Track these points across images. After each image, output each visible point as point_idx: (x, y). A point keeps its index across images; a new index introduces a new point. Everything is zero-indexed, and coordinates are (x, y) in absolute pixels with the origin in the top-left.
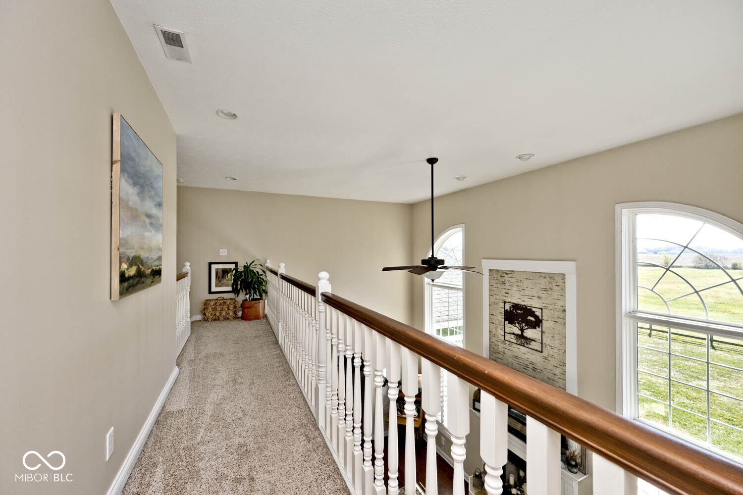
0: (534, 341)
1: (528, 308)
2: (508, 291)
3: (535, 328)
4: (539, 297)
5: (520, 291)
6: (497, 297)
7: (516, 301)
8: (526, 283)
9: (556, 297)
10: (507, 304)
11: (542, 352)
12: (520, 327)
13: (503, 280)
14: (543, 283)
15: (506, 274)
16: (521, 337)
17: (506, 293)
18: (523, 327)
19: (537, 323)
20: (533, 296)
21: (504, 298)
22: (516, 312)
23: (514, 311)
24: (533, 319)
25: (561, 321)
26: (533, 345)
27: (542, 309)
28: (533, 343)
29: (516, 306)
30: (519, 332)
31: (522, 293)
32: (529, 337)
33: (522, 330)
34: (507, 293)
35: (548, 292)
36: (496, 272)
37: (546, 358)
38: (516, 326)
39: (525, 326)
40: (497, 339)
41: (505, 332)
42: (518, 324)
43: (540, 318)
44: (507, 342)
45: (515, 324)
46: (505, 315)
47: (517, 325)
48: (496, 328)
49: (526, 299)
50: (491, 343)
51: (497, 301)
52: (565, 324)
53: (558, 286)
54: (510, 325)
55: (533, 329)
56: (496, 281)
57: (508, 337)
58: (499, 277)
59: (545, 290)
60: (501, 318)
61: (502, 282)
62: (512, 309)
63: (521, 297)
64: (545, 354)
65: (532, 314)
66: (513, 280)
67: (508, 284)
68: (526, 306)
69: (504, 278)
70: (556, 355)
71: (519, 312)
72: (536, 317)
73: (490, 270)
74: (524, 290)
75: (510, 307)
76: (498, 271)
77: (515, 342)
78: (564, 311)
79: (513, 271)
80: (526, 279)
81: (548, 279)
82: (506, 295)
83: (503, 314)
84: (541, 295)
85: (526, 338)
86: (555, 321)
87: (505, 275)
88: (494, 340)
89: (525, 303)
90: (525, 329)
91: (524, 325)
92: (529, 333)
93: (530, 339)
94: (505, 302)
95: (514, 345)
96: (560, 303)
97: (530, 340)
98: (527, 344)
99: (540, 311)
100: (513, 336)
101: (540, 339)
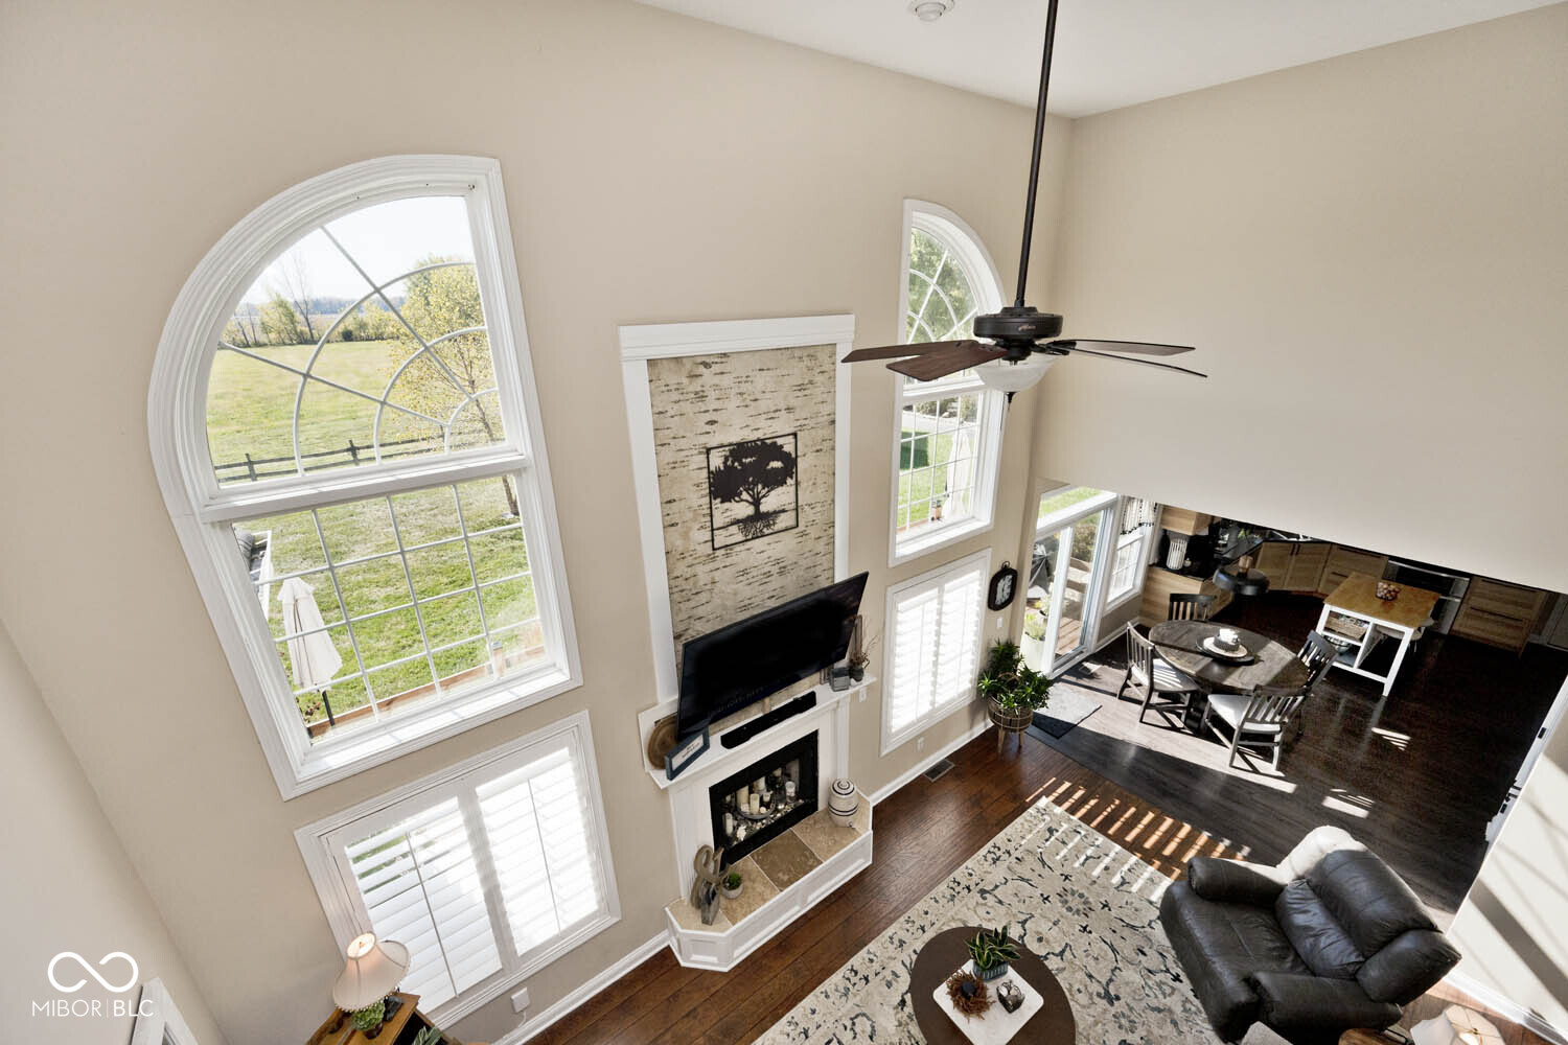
0: (784, 511)
1: (768, 441)
2: (714, 416)
3: (784, 482)
4: (789, 410)
5: (747, 406)
6: (683, 443)
7: (736, 437)
8: (761, 381)
9: (820, 398)
10: (712, 454)
11: (796, 526)
12: (752, 497)
13: (696, 386)
14: (798, 372)
15: (706, 365)
16: (757, 516)
17: (707, 423)
18: (758, 493)
19: (787, 470)
20: (777, 411)
21: (703, 439)
22: (741, 464)
23: (736, 464)
24: (779, 464)
25: (827, 442)
26: (783, 521)
27: (795, 435)
28: (780, 518)
29: (739, 450)
30: (751, 511)
31: (751, 411)
32: (772, 509)
33: (757, 502)
34: (712, 422)
35: (806, 392)
36: (672, 365)
37: (803, 534)
38: (742, 500)
39: (764, 488)
40: (689, 560)
41: (713, 530)
42: (747, 490)
43: (793, 456)
44: (718, 553)
45: (740, 494)
46: (711, 484)
47: (745, 496)
48: (686, 536)
49: (762, 422)
50: (673, 582)
51: (681, 456)
52: (833, 448)
53: (822, 372)
54: (726, 506)
55: (779, 489)
56: (675, 396)
57: (720, 538)
58: (685, 381)
59: (801, 387)
60: (698, 497)
61: (696, 393)
62: (729, 461)
63: (749, 421)
64: (801, 526)
65: (775, 451)
66: (726, 381)
67: (712, 395)
68: (763, 441)
69: (700, 381)
70: (819, 518)
71: (749, 460)
72: (786, 457)
73: (651, 363)
74: (756, 400)
75: (726, 458)
76: (678, 360)
77: (741, 537)
78: (834, 422)
79: (725, 354)
80: (760, 370)
81: (807, 362)
82: (708, 428)
83: (706, 485)
84: (792, 402)
85: (765, 516)
86: (818, 451)
87: (702, 369)
88: (681, 569)
89: (759, 435)
90: (764, 496)
91: (760, 486)
92: (772, 500)
93: (774, 512)
94: (708, 451)
95: (737, 548)
96: (826, 409)
97: (776, 514)
98: (768, 526)
99: (791, 439)
100: (734, 529)
101: (794, 499)
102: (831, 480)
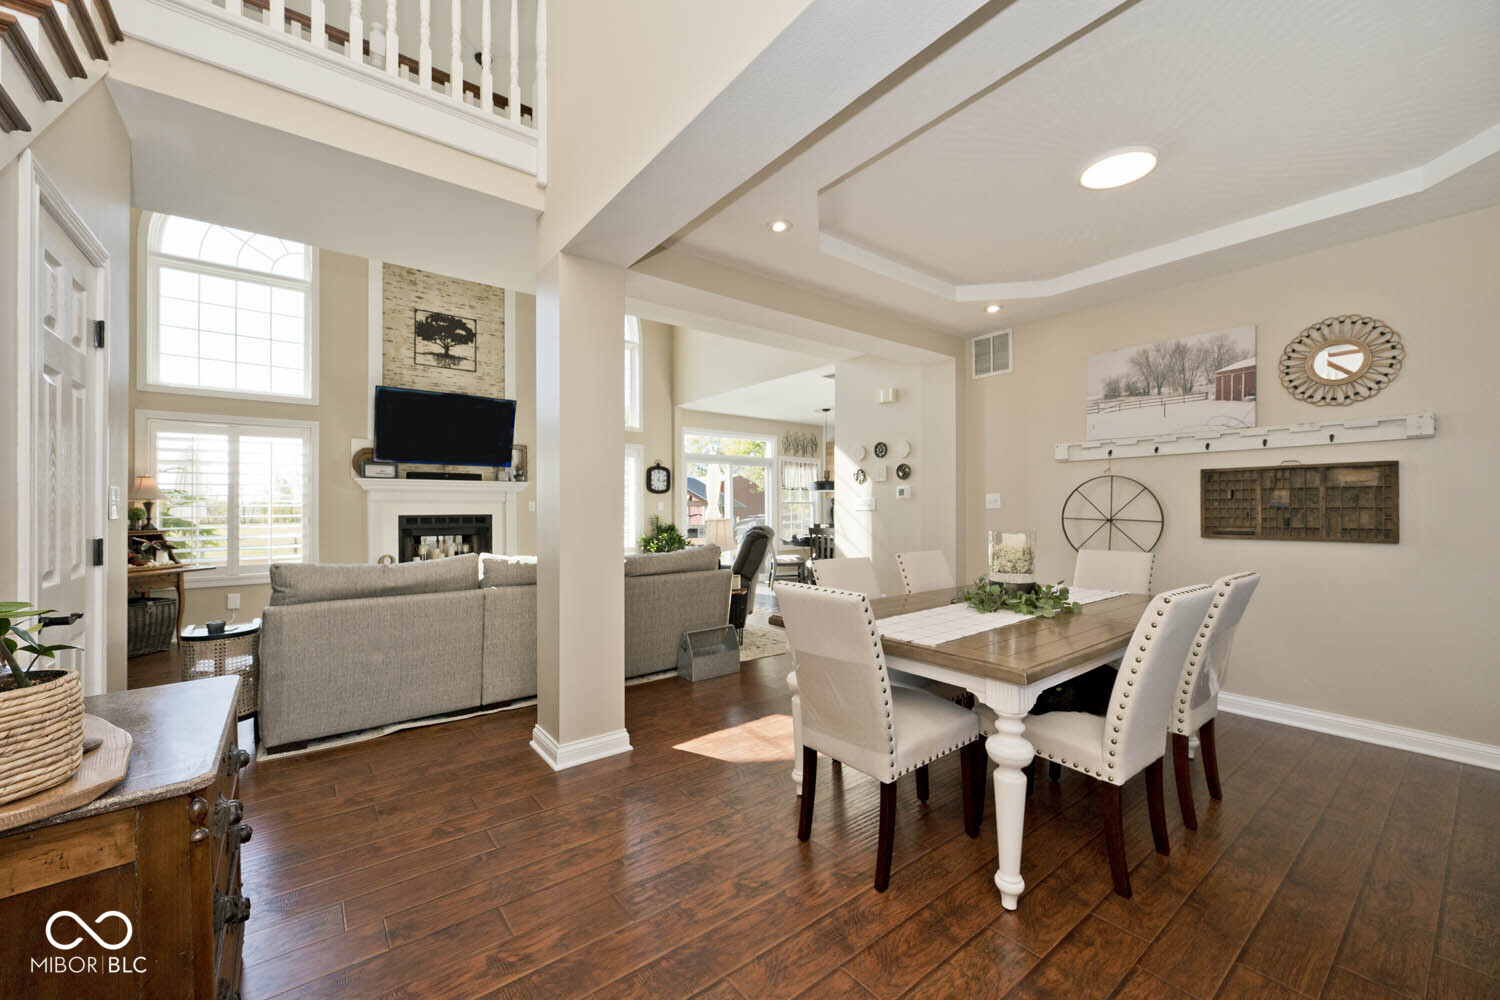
0: (466, 359)
1: (456, 319)
2: (421, 295)
3: (466, 343)
4: (471, 307)
5: (442, 297)
6: (399, 302)
7: (435, 309)
8: (453, 288)
9: (493, 308)
10: (418, 313)
11: (476, 371)
12: (444, 344)
13: (412, 278)
14: (478, 290)
15: (419, 271)
16: (446, 356)
17: (417, 297)
18: (448, 343)
19: (470, 337)
20: (463, 305)
21: (414, 304)
22: (437, 324)
23: (434, 323)
24: (464, 333)
25: (498, 332)
26: (464, 365)
27: (475, 321)
28: (463, 363)
29: (436, 316)
30: (443, 351)
31: (445, 299)
32: (456, 355)
33: (447, 348)
34: (420, 298)
35: (482, 302)
36: (397, 268)
37: (480, 378)
38: (437, 343)
39: (452, 342)
40: (398, 364)
41: (415, 353)
42: (441, 339)
43: (474, 331)
44: (418, 367)
45: (435, 340)
46: (416, 328)
47: (438, 341)
48: (397, 349)
49: (452, 308)
50: (386, 372)
51: (398, 308)
52: (503, 337)
53: (496, 295)
54: (426, 343)
55: (463, 346)
56: (398, 278)
57: (420, 359)
58: (405, 274)
59: (480, 298)
60: (409, 333)
61: (411, 281)
62: (429, 320)
63: (444, 305)
64: (479, 373)
65: (463, 326)
66: (431, 281)
67: (421, 285)
68: (453, 317)
69: (415, 276)
70: (492, 373)
71: (442, 324)
72: (468, 330)
73: (385, 264)
74: (448, 295)
75: (427, 318)
76: (400, 267)
77: (435, 363)
78: (503, 323)
80: (453, 282)
82: (417, 300)
83: (413, 327)
84: (474, 304)
85: (453, 358)
86: (492, 335)
87: (415, 271)
88: (392, 366)
89: (452, 314)
90: (452, 346)
91: (449, 340)
92: (457, 350)
93: (459, 357)
94: (416, 311)
95: (432, 369)
96: (499, 315)
97: (460, 359)
98: (455, 364)
99: (473, 322)
100: (430, 357)
101: (473, 355)
102: (502, 355)
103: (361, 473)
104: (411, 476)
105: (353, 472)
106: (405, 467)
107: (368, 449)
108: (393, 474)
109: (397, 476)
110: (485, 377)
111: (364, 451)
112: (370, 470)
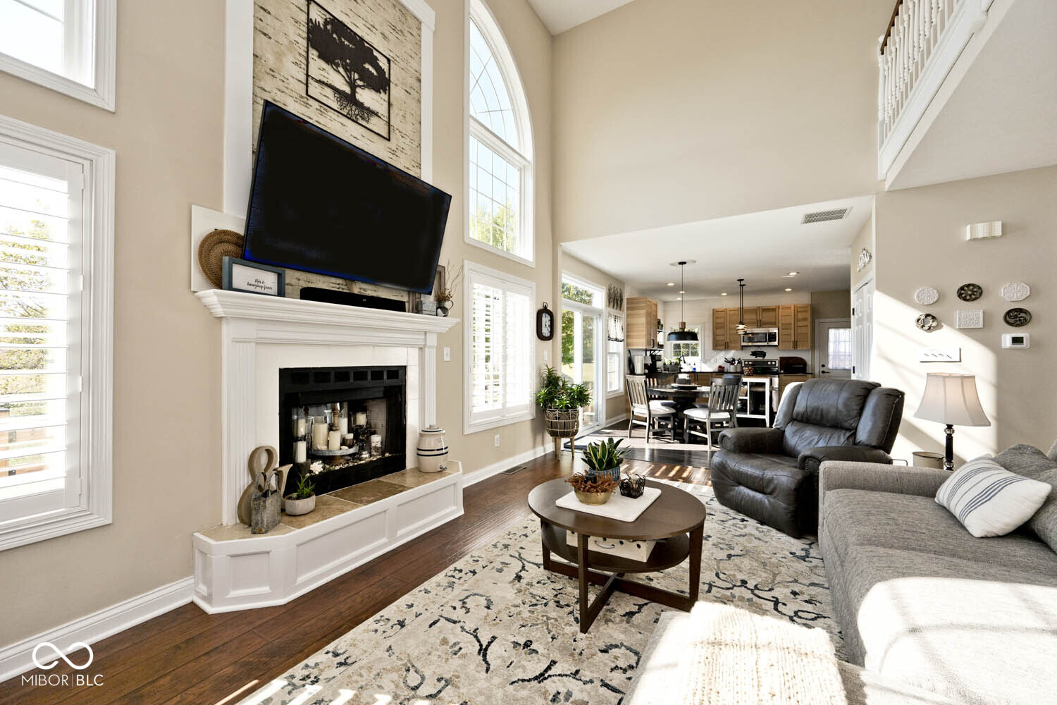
0: (377, 115)
1: (366, 44)
3: (378, 91)
4: (384, 36)
7: (337, 13)
9: (409, 51)
10: (313, 7)
11: (389, 140)
12: (350, 78)
14: (391, 14)
16: (349, 99)
18: (355, 80)
19: (381, 83)
20: (373, 27)
22: (340, 39)
23: (335, 36)
24: (374, 72)
25: (414, 91)
26: (375, 123)
27: (389, 60)
28: (374, 120)
29: (338, 26)
30: (347, 90)
31: (350, 3)
32: (366, 105)
33: (353, 86)
35: (398, 36)
37: (393, 153)
38: (339, 72)
39: (360, 80)
40: (280, 85)
41: (307, 75)
42: (345, 68)
43: (387, 76)
44: (311, 102)
45: (337, 66)
46: (309, 31)
47: (341, 69)
48: (278, 56)
49: (360, 23)
50: (258, 91)
52: (420, 101)
53: (411, 34)
54: (323, 64)
55: (373, 92)
57: (315, 90)
59: (394, 28)
60: (295, 33)
62: (328, 27)
63: (349, 13)
64: (393, 144)
65: (374, 61)
68: (361, 39)
70: (407, 150)
71: (346, 41)
72: (380, 71)
75: (326, 22)
77: (335, 105)
78: (419, 80)
81: (398, 13)
83: (305, 28)
84: (387, 33)
85: (360, 105)
86: (407, 92)
88: (269, 84)
89: (358, 32)
90: (360, 86)
91: (356, 76)
92: (366, 96)
93: (368, 109)
94: (310, 2)
95: (331, 113)
96: (413, 64)
97: (369, 112)
98: (363, 119)
99: (385, 60)
100: (329, 92)
101: (387, 115)
102: (418, 126)
103: (219, 280)
104: (309, 294)
105: (197, 276)
106: (297, 279)
107: (225, 232)
108: (275, 290)
109: (281, 293)
110: (398, 153)
111: (218, 237)
112: (242, 274)
